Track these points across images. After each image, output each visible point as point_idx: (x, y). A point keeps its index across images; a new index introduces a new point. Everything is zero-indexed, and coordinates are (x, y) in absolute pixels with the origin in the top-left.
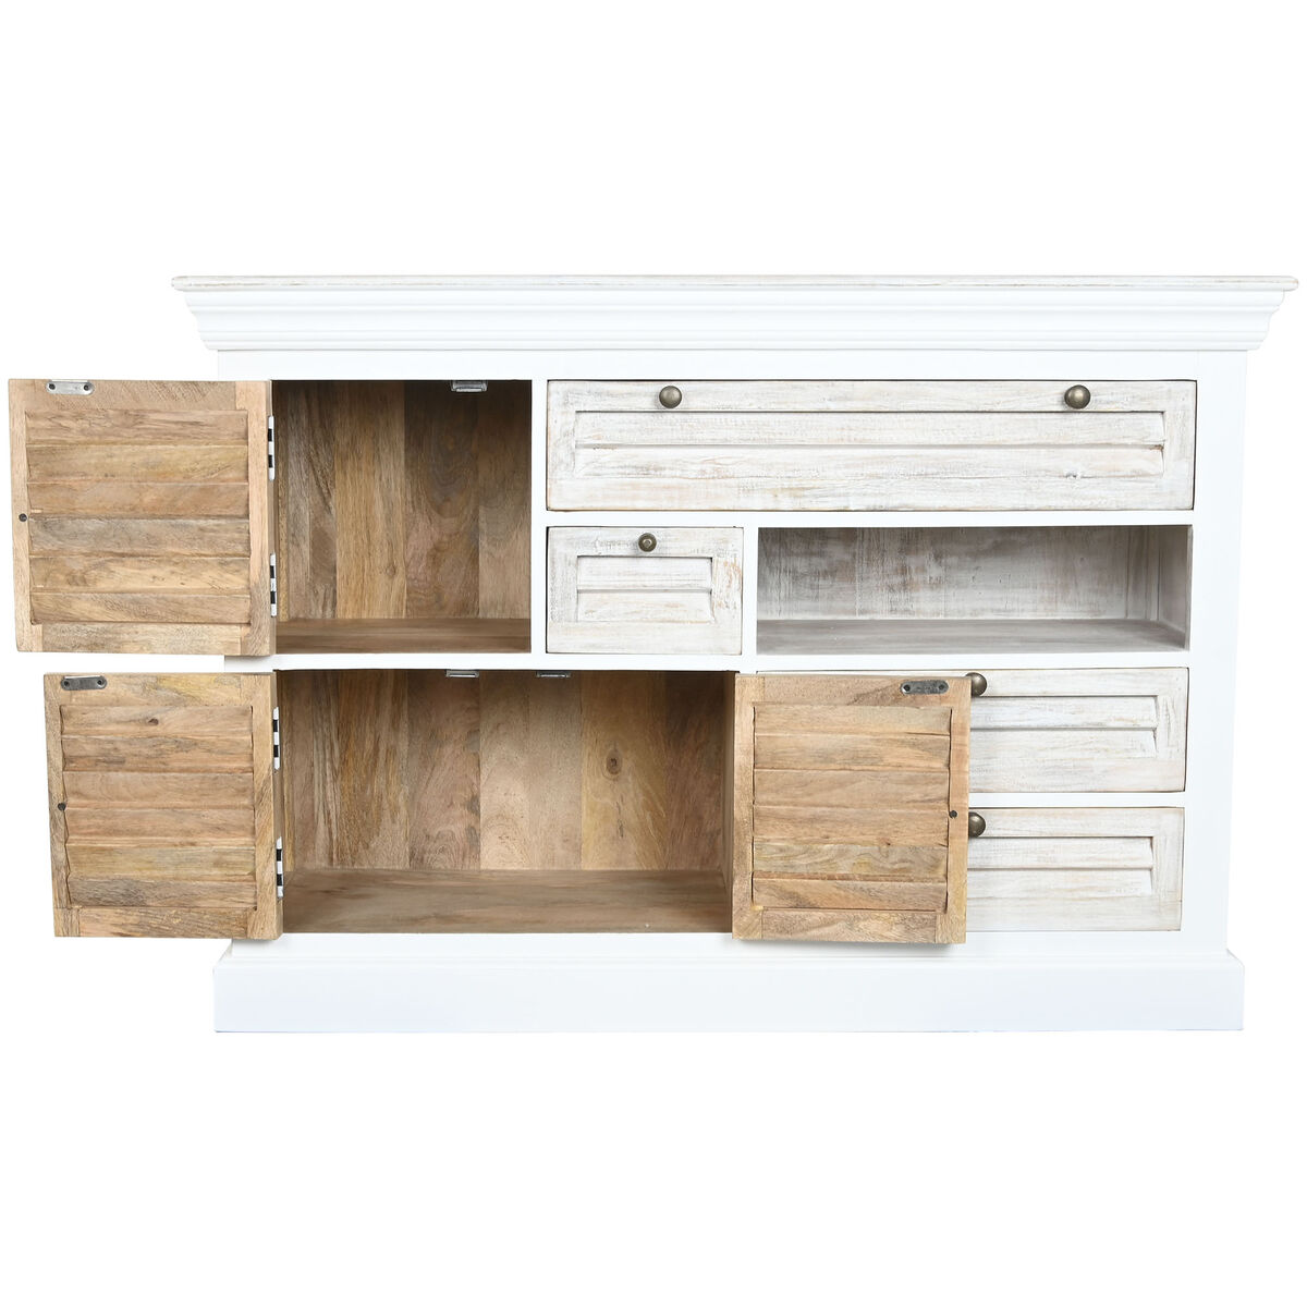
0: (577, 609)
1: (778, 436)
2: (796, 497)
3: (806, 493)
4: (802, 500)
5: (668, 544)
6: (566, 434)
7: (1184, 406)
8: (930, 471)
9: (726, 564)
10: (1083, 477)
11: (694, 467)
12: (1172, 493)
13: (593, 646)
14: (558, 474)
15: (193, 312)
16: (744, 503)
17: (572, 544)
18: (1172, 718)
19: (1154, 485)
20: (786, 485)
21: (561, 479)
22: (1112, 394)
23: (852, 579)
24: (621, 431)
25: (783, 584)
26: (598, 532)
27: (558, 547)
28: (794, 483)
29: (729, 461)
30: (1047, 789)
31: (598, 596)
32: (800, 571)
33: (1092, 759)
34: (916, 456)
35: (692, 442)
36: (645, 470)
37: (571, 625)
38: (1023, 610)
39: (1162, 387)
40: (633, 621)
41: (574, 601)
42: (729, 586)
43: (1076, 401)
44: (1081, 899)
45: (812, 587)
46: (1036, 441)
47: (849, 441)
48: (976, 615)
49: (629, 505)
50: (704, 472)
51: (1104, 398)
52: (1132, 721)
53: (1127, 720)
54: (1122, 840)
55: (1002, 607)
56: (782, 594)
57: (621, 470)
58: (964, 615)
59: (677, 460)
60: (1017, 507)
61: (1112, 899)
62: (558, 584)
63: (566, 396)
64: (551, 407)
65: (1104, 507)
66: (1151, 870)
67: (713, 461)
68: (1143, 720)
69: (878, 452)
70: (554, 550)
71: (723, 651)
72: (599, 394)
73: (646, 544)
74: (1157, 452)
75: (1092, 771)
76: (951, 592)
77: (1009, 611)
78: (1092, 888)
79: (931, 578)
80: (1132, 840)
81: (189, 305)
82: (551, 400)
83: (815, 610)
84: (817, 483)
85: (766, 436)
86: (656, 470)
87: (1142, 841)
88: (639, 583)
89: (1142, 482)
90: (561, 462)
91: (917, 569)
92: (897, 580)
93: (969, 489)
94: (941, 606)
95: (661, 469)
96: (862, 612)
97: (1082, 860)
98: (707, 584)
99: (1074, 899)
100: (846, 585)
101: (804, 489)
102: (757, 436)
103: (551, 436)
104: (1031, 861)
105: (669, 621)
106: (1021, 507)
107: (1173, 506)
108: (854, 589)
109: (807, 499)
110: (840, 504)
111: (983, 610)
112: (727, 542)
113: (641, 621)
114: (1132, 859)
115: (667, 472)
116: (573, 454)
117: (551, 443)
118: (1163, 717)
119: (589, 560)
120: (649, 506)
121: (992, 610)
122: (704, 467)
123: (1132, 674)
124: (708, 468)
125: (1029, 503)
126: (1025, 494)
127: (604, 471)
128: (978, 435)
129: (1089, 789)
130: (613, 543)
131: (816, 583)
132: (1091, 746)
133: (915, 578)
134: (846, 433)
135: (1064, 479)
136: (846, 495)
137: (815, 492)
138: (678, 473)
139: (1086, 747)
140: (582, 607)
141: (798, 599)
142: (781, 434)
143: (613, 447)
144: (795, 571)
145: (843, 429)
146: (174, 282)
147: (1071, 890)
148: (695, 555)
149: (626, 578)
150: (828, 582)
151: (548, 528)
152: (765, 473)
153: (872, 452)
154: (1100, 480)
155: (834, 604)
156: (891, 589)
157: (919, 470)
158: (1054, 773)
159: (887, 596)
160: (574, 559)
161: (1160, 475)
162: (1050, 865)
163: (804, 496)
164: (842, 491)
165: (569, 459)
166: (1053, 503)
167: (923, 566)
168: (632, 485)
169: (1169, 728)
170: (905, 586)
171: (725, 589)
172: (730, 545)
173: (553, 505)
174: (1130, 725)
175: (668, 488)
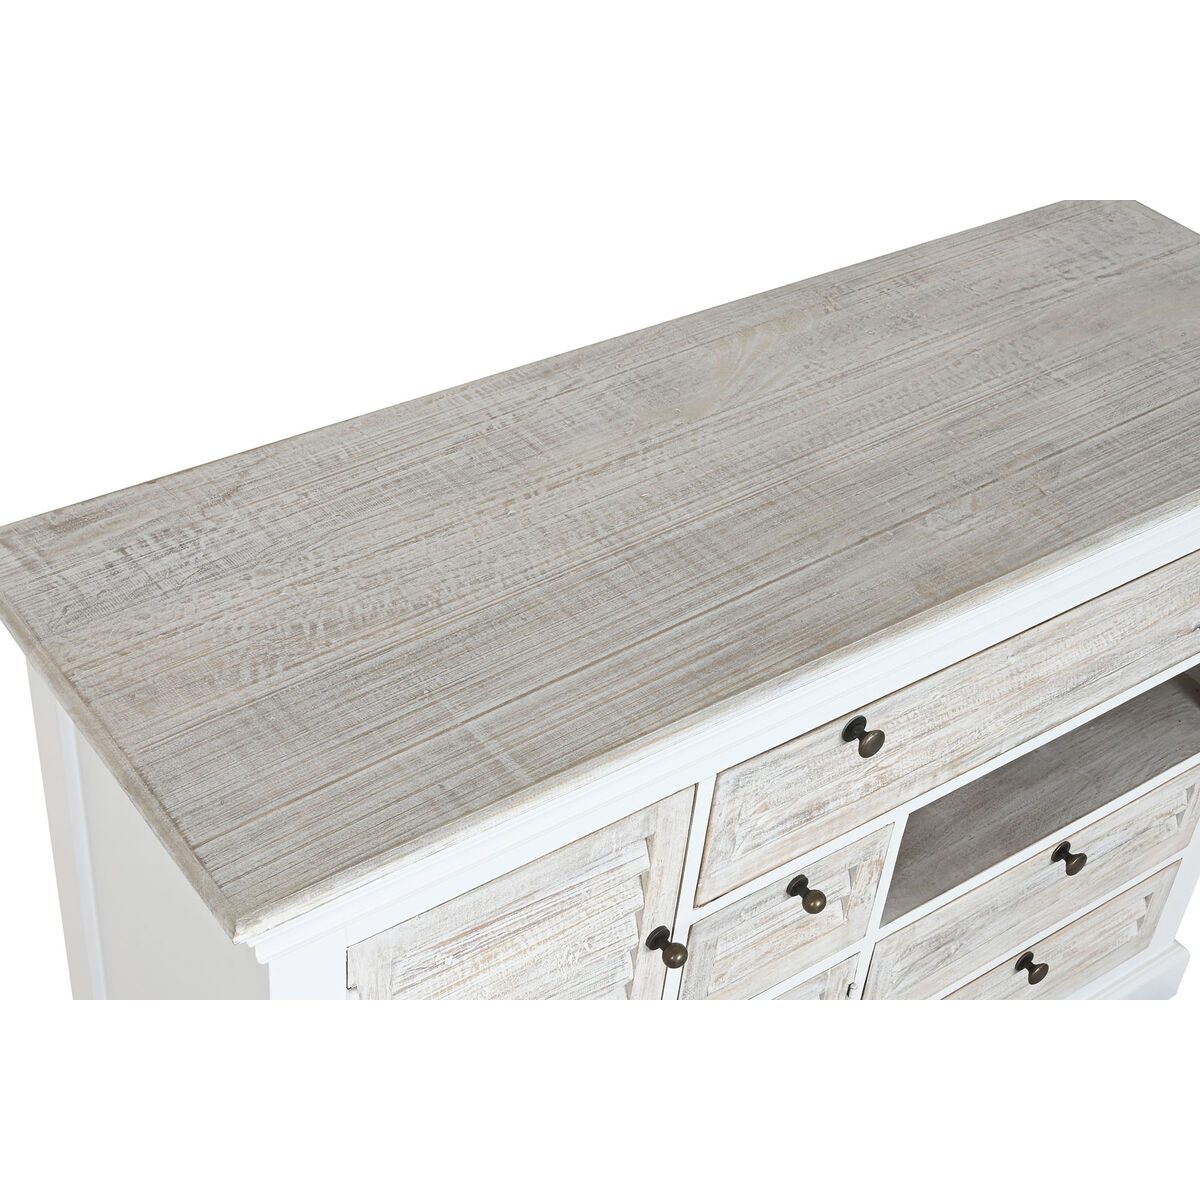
0: (709, 983)
2: (953, 768)
3: (963, 759)
4: (958, 767)
6: (730, 822)
9: (870, 864)
11: (857, 785)
14: (713, 868)
16: (901, 799)
17: (715, 927)
20: (948, 760)
21: (715, 872)
24: (789, 786)
26: (748, 899)
27: (700, 938)
28: (954, 755)
33: (1131, 860)
40: (766, 964)
42: (868, 883)
49: (783, 859)
50: (868, 786)
52: (1169, 813)
53: (1166, 814)
59: (840, 785)
60: (1144, 678)
62: (693, 973)
63: (737, 782)
68: (1177, 808)
70: (694, 945)
71: (849, 943)
75: (1128, 870)
86: (818, 809)
88: (778, 926)
90: (718, 854)
95: (824, 805)
98: (846, 891)
99: (1081, 971)
102: (930, 725)
103: (711, 835)
105: (803, 945)
109: (964, 765)
112: (875, 844)
115: (832, 806)
116: (735, 839)
117: (709, 842)
118: (1194, 799)
119: (730, 932)
120: (807, 849)
123: (1183, 777)
124: (872, 778)
126: (1155, 663)
127: (764, 837)
130: (760, 904)
132: (1130, 847)
134: (1015, 679)
135: (1191, 634)
136: (1001, 742)
137: (972, 754)
140: (714, 978)
142: (953, 711)
145: (1013, 676)
148: (842, 870)
151: (691, 926)
152: (930, 759)
163: (961, 763)
164: (998, 740)
166: (1174, 660)
168: (793, 837)
169: (1194, 805)
171: (862, 888)
172: (878, 845)
173: (700, 902)
175: (830, 822)
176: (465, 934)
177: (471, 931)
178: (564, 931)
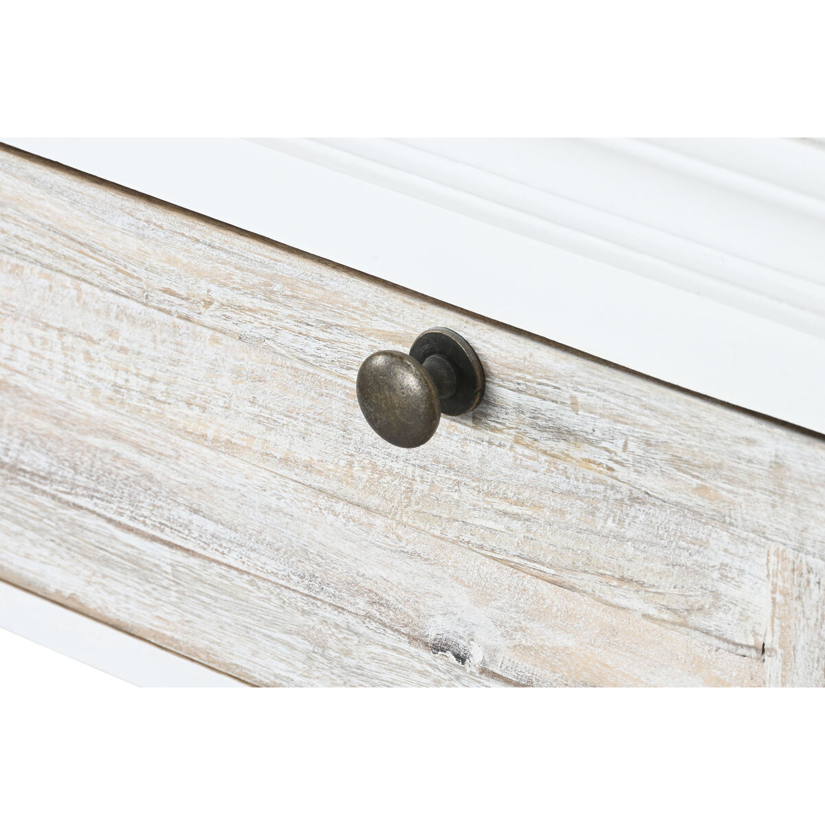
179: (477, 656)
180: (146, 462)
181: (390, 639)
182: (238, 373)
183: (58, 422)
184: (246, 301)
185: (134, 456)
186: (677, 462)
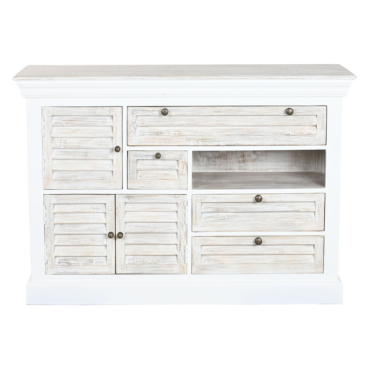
0: (137, 176)
1: (198, 123)
2: (204, 142)
3: (207, 140)
4: (206, 143)
5: (165, 156)
6: (133, 123)
7: (323, 114)
8: (245, 133)
9: (182, 162)
10: (292, 135)
11: (172, 133)
12: (319, 140)
13: (141, 187)
14: (131, 135)
15: (19, 87)
16: (187, 144)
17: (135, 156)
18: (320, 208)
19: (314, 138)
20: (201, 138)
21: (131, 136)
22: (301, 110)
23: (227, 159)
24: (150, 122)
25: (204, 161)
26: (143, 152)
27: (131, 157)
28: (203, 137)
29: (183, 131)
30: (281, 230)
31: (143, 171)
32: (210, 156)
33: (296, 221)
34: (240, 129)
35: (172, 125)
36: (158, 134)
37: (135, 180)
38: (282, 169)
39: (316, 108)
40: (154, 179)
41: (136, 173)
42: (183, 169)
43: (289, 112)
44: (292, 264)
45: (214, 162)
46: (278, 124)
47: (220, 125)
48: (267, 170)
49: (152, 144)
50: (175, 134)
51: (298, 111)
52: (308, 209)
53: (306, 209)
54: (305, 246)
55: (275, 168)
56: (204, 164)
57: (150, 134)
58: (263, 170)
59: (167, 131)
60: (272, 144)
61: (302, 264)
62: (131, 168)
63: (133, 111)
64: (128, 115)
65: (299, 144)
66: (314, 255)
67: (178, 131)
68: (311, 209)
69: (229, 128)
70: (129, 158)
71: (182, 189)
72: (143, 111)
73: (158, 156)
74: (315, 127)
75: (295, 225)
76: (258, 163)
77: (277, 169)
78: (296, 260)
79: (252, 158)
80: (308, 246)
81: (18, 85)
82: (128, 112)
83: (215, 169)
84: (210, 137)
85: (194, 123)
86: (161, 133)
87: (311, 246)
88: (156, 168)
89: (310, 137)
90: (132, 131)
91: (247, 156)
92: (241, 159)
93: (257, 139)
94: (256, 167)
95: (162, 133)
96: (230, 169)
97: (292, 252)
98: (177, 168)
99: (290, 264)
100: (224, 161)
101: (206, 139)
102: (191, 123)
103: (128, 124)
104: (277, 252)
105: (165, 179)
106: (273, 144)
107: (320, 144)
108: (227, 162)
109: (207, 142)
110: (217, 144)
111: (269, 169)
112: (182, 155)
113: (156, 179)
114: (308, 252)
115: (164, 134)
116: (135, 129)
117: (128, 125)
118: (317, 208)
119: (140, 161)
120: (159, 145)
121: (272, 169)
122: (175, 132)
123: (307, 195)
124: (177, 133)
125: (275, 143)
126: (274, 141)
127: (145, 134)
128: (259, 122)
129: (294, 230)
130: (148, 156)
131: (215, 160)
132: (295, 217)
133: (247, 159)
134: (219, 122)
135: (286, 136)
136: (219, 141)
137: (209, 140)
138: (168, 134)
139: (294, 217)
140: (138, 175)
141: (209, 165)
142: (199, 122)
143: (147, 126)
144: (208, 156)
145: (218, 121)
146: (13, 79)
147: (289, 261)
148: (173, 159)
149: (152, 166)
150: (219, 160)
151: (128, 151)
152: (194, 134)
153: (227, 128)
154: (297, 136)
155: (221, 167)
156: (239, 162)
157: (241, 133)
158: (283, 225)
159: (238, 164)
160: (136, 161)
161: (316, 135)
162: (283, 253)
163: (206, 141)
164: (218, 140)
165: (134, 131)
166: (283, 143)
167: (250, 155)
168: (153, 138)
169: (319, 212)
170: (244, 161)
171: (182, 169)
172: (183, 156)
173: (129, 144)
174: (307, 211)
175: (165, 139)
176: (69, 120)
177: (70, 121)
178: (93, 133)
179: (291, 135)
180: (256, 130)
181: (283, 136)
182: (266, 119)
183: (247, 130)
184: (270, 112)
185: (255, 130)
186: (310, 112)
